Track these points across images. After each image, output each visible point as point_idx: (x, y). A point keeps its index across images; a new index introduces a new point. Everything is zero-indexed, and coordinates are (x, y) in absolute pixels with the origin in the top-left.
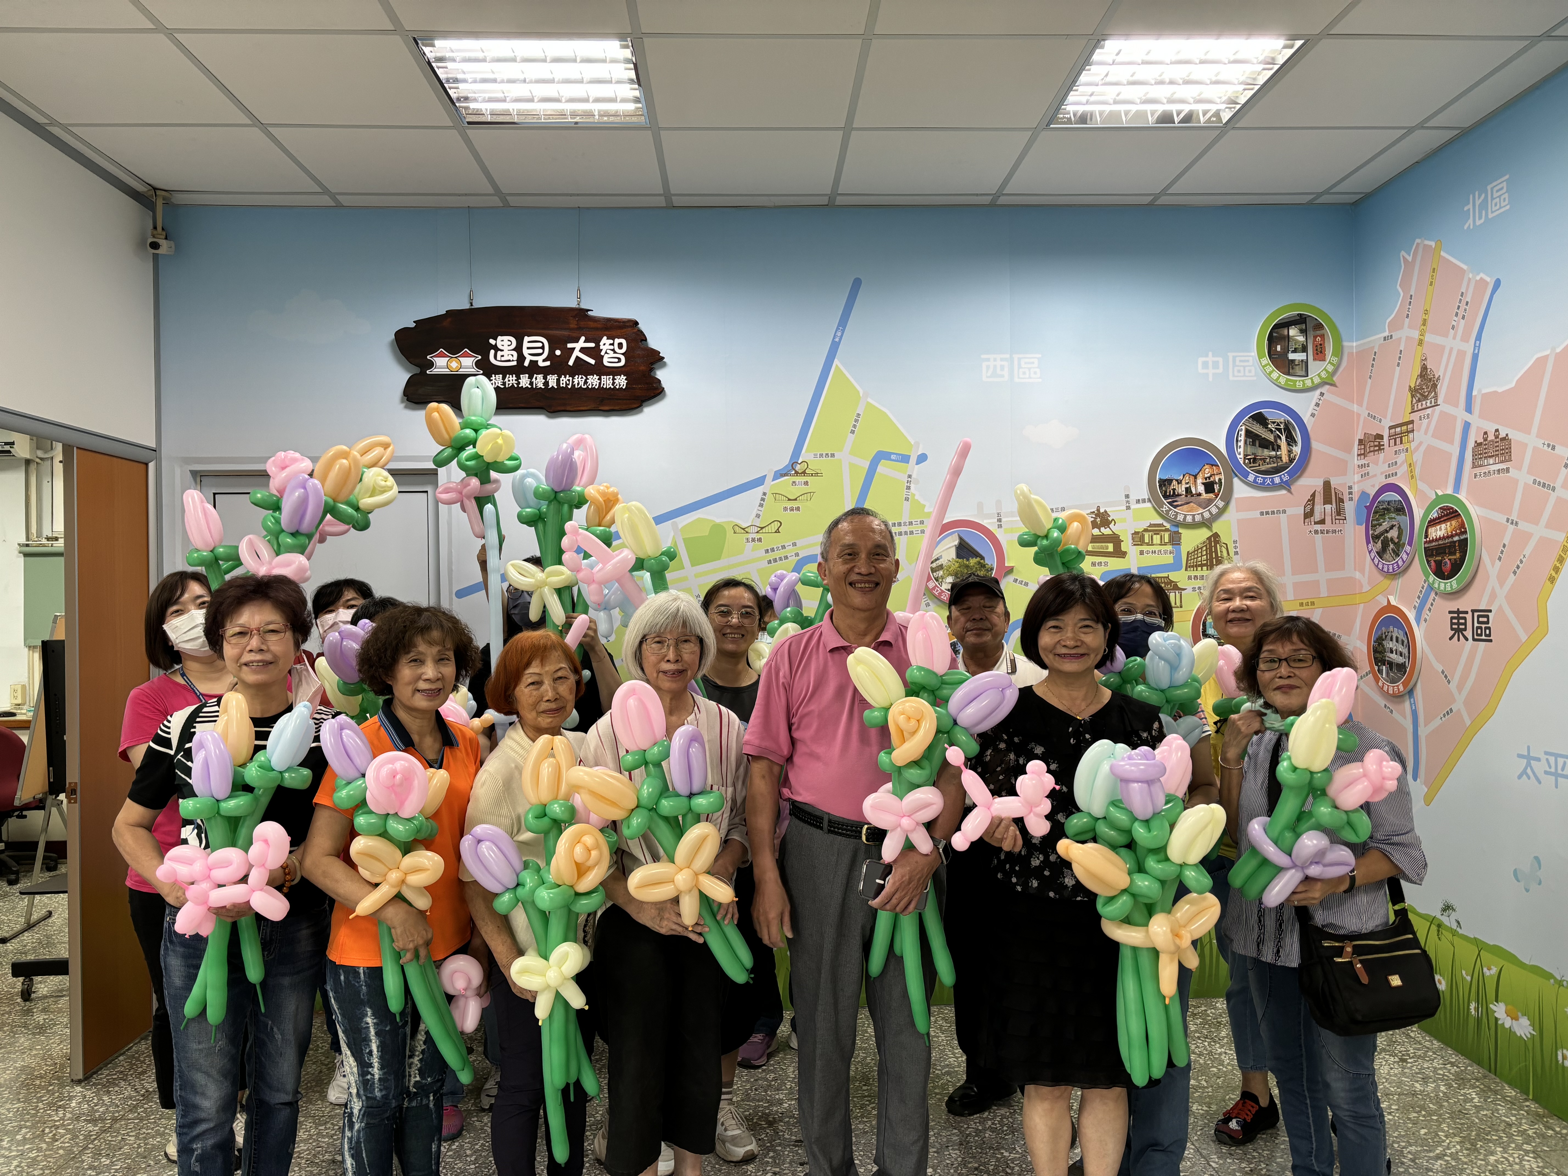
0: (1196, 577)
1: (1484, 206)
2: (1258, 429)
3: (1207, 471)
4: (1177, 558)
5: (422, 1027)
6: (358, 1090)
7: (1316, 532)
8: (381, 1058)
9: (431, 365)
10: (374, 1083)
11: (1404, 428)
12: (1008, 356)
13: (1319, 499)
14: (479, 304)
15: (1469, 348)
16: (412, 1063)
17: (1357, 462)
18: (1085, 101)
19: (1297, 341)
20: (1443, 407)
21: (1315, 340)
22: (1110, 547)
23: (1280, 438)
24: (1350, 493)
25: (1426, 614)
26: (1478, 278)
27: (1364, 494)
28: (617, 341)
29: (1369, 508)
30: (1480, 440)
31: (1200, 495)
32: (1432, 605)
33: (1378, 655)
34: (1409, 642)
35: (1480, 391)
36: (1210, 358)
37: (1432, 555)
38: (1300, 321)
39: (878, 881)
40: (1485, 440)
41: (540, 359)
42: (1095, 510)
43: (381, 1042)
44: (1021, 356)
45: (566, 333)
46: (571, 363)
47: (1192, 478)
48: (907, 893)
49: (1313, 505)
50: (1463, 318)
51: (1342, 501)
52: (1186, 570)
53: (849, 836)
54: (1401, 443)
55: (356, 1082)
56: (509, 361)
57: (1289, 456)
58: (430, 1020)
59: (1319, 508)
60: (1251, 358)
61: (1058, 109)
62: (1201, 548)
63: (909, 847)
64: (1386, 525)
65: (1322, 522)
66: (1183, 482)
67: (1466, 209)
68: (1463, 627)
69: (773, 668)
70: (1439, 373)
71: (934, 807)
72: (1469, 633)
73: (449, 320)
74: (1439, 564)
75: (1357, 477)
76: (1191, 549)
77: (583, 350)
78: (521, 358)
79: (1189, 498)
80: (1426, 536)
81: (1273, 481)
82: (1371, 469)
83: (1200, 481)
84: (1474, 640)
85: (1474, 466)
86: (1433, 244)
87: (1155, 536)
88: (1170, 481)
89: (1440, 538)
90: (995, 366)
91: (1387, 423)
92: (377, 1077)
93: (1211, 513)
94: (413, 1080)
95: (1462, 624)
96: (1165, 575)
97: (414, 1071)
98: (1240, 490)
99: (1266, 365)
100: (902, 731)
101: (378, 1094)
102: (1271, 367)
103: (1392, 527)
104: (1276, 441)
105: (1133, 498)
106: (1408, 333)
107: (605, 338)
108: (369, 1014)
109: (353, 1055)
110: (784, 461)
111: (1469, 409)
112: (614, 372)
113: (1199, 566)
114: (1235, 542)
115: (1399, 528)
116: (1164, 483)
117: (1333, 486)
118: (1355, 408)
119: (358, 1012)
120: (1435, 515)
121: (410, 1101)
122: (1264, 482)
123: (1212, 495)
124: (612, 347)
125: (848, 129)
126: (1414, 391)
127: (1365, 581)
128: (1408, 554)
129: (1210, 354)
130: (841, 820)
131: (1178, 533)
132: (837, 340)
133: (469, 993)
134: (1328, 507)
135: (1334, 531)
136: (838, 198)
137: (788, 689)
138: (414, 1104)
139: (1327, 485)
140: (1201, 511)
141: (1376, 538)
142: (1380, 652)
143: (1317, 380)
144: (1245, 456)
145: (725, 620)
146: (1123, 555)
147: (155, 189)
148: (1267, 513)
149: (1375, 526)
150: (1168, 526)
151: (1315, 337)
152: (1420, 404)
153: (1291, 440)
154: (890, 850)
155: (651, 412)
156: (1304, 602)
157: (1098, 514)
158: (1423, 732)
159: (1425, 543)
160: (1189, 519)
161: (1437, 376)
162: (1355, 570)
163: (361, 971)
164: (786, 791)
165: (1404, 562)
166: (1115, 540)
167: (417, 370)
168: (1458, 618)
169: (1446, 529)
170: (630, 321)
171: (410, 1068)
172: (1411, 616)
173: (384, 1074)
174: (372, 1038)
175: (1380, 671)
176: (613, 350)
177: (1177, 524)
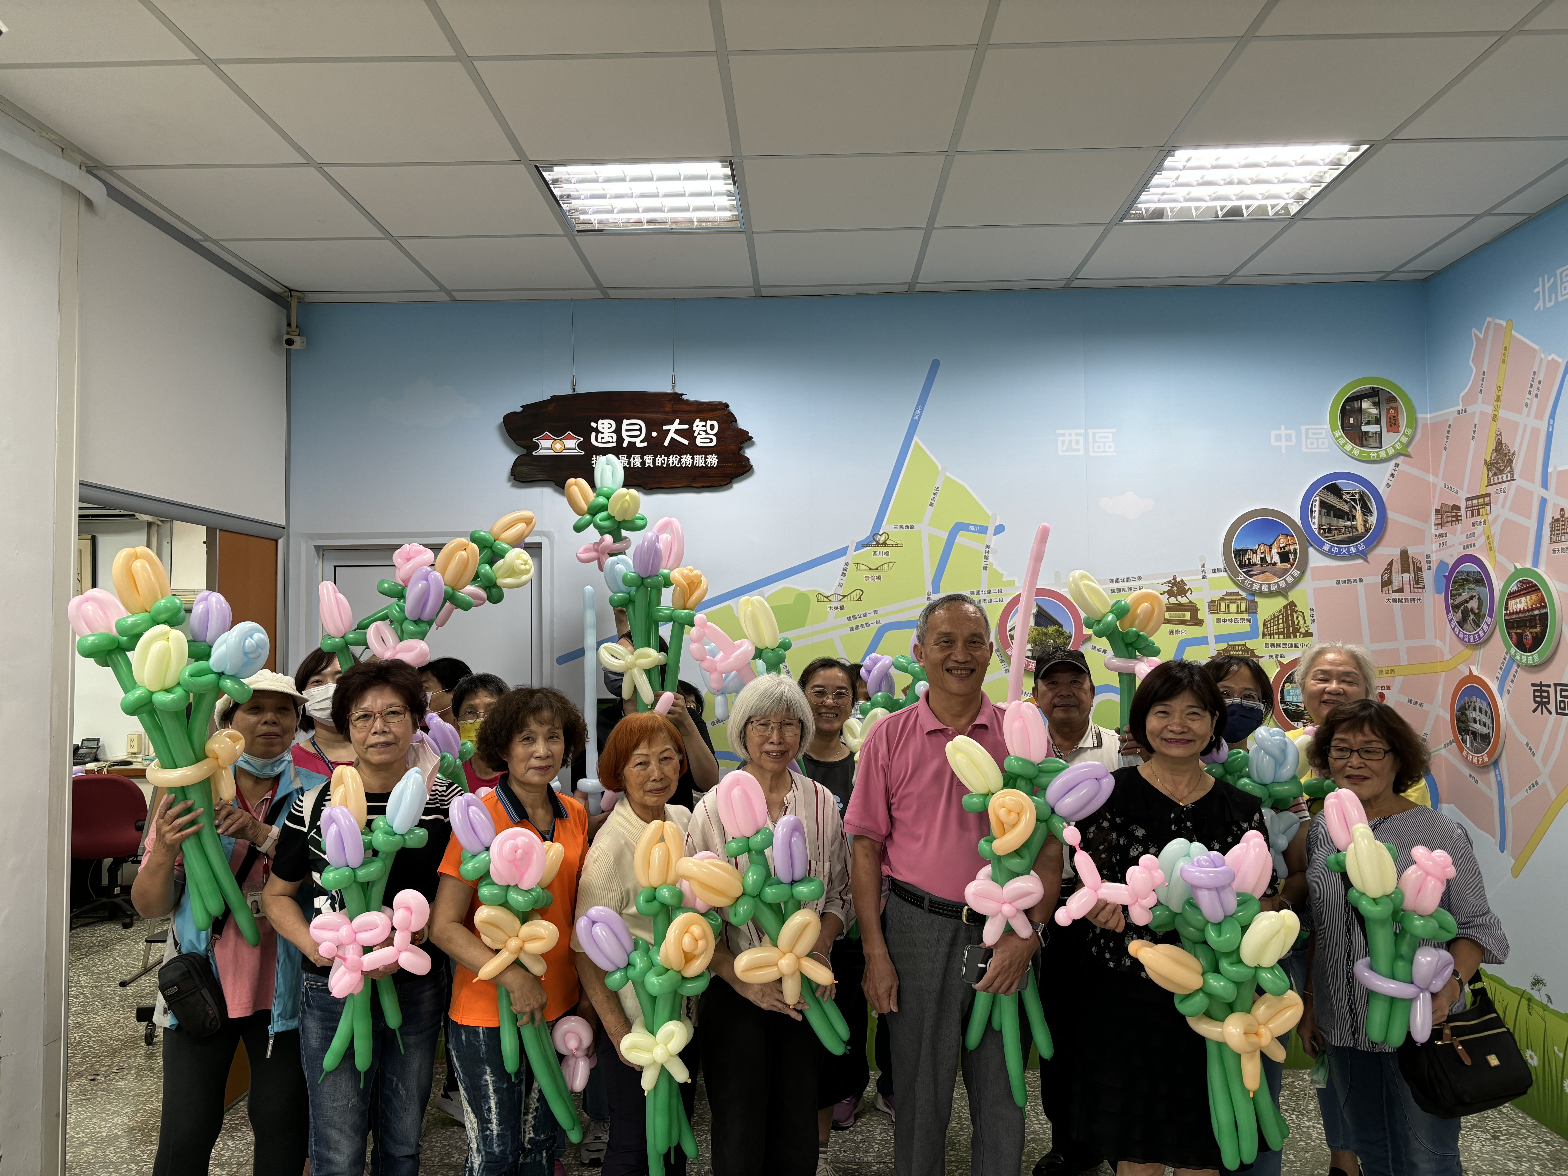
0: (1273, 645)
1: (1553, 289)
2: (1332, 500)
3: (1282, 541)
4: (1254, 626)
5: (535, 1085)
6: (478, 1145)
7: (1394, 600)
8: (499, 1114)
9: (537, 446)
10: (492, 1139)
11: (1481, 500)
12: (1083, 431)
13: (1396, 567)
14: (582, 389)
15: (1543, 426)
16: (526, 1120)
17: (1434, 531)
18: (1157, 200)
19: (1370, 414)
20: (1519, 482)
21: (1388, 413)
22: (1187, 616)
23: (1355, 508)
24: (1429, 562)
25: (1508, 685)
26: (1550, 358)
27: (1442, 564)
28: (709, 423)
29: (1448, 578)
30: (1558, 516)
31: (1275, 564)
32: (1514, 676)
33: (1461, 724)
34: (1492, 712)
35: (1555, 468)
36: (1283, 431)
37: (1513, 628)
38: (1373, 394)
39: (980, 965)
40: (1562, 516)
41: (637, 441)
42: (1171, 579)
43: (499, 1099)
44: (1095, 431)
45: (661, 416)
46: (666, 444)
47: (1267, 548)
48: (1008, 976)
49: (1391, 573)
50: (1536, 396)
51: (1420, 569)
52: (1263, 638)
53: (950, 917)
54: (1479, 515)
55: (476, 1137)
56: (609, 442)
57: (1365, 526)
58: (543, 1079)
59: (1396, 577)
60: (1324, 431)
61: (1130, 207)
62: (1278, 617)
63: (1009, 931)
64: (1465, 595)
65: (1401, 590)
66: (1258, 552)
67: (1535, 291)
68: (1546, 700)
69: (871, 749)
70: (1514, 448)
71: (1034, 896)
72: (1552, 707)
73: (554, 404)
74: (1520, 637)
75: (1435, 547)
76: (1267, 617)
77: (677, 432)
78: (620, 439)
79: (1265, 567)
80: (1507, 609)
81: (1348, 551)
82: (1450, 539)
83: (1275, 550)
84: (1557, 713)
85: (1552, 541)
86: (1504, 323)
87: (1231, 605)
88: (1245, 551)
89: (1520, 612)
90: (1070, 441)
91: (1464, 495)
92: (495, 1132)
93: (1286, 582)
94: (528, 1136)
95: (1545, 697)
96: (1242, 643)
97: (528, 1128)
98: (1316, 559)
99: (1339, 438)
100: (1002, 824)
101: (496, 1149)
102: (1344, 440)
103: (1472, 598)
104: (1351, 511)
105: (1208, 568)
106: (1481, 408)
107: (698, 420)
108: (488, 1072)
109: (473, 1111)
110: (865, 533)
111: (1545, 485)
112: (706, 451)
113: (1276, 634)
114: (1312, 610)
115: (1479, 598)
116: (1240, 553)
117: (1410, 556)
118: (1431, 478)
119: (478, 1070)
120: (1515, 588)
121: (525, 1157)
122: (1340, 552)
123: (1287, 565)
124: (704, 429)
125: (929, 228)
126: (1489, 465)
127: (1446, 649)
128: (1489, 626)
129: (1283, 427)
130: (942, 901)
131: (1254, 601)
132: (916, 418)
133: (579, 1053)
134: (1406, 576)
135: (1413, 600)
136: (918, 285)
137: (886, 771)
138: (528, 1160)
139: (1404, 554)
140: (1277, 580)
141: (1456, 607)
142: (1463, 722)
143: (1391, 452)
144: (1320, 526)
145: (821, 700)
146: (1200, 623)
147: (291, 290)
148: (1344, 582)
149: (1455, 595)
150: (1244, 594)
151: (1388, 410)
152: (1496, 478)
153: (1366, 510)
154: (991, 934)
155: (740, 488)
156: (1384, 669)
157: (1174, 583)
158: (1509, 803)
159: (1506, 615)
160: (1265, 588)
161: (1512, 452)
162: (1436, 638)
163: (481, 1031)
164: (885, 869)
165: (1485, 633)
166: (1192, 608)
167: (524, 452)
168: (1541, 691)
169: (1526, 602)
170: (721, 404)
171: (525, 1125)
172: (1494, 686)
173: (502, 1130)
174: (491, 1095)
175: (1464, 741)
176: (705, 431)
177: (1253, 593)
